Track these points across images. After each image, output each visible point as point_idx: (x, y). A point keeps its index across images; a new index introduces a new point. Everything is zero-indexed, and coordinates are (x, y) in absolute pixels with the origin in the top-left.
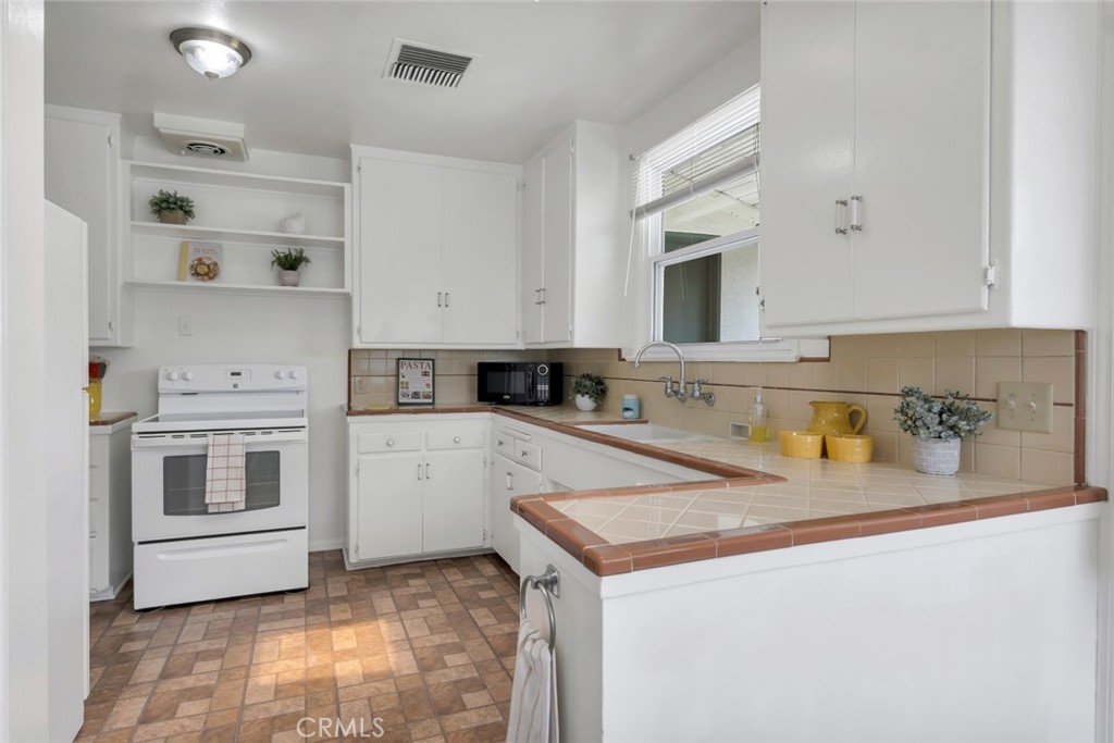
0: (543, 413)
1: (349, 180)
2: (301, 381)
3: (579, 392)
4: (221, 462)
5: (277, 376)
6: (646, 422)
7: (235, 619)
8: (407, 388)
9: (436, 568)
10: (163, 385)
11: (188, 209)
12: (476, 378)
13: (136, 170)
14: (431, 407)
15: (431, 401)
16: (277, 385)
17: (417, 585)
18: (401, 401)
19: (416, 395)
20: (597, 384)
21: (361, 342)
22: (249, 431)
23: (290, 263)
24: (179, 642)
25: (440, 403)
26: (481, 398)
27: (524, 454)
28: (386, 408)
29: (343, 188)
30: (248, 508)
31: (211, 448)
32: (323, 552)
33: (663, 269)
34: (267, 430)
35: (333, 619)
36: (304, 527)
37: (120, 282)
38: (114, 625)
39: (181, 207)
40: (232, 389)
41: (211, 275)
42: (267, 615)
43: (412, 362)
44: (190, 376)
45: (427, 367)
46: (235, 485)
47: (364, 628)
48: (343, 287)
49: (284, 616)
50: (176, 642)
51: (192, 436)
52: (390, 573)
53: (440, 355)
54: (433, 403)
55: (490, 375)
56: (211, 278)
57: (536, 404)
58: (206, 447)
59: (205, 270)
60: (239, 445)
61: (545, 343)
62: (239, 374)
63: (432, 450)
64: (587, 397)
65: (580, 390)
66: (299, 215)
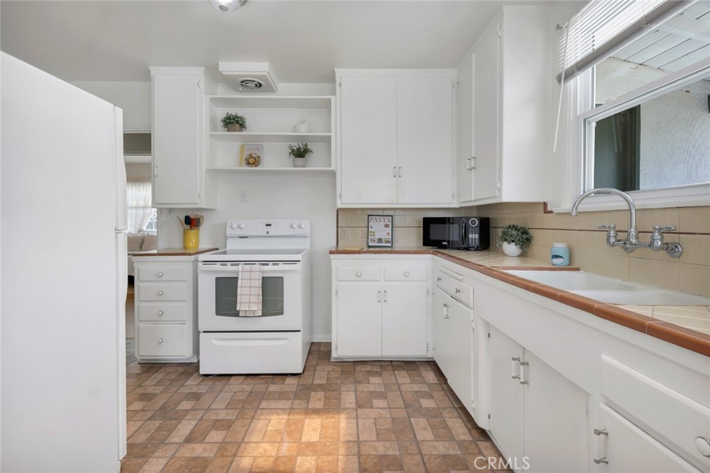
0: (474, 257)
1: (334, 94)
2: (307, 231)
3: (506, 240)
4: (246, 283)
5: (292, 227)
6: (578, 269)
7: (251, 392)
8: (374, 236)
9: (391, 368)
10: (229, 232)
11: (241, 122)
12: (422, 229)
13: (214, 101)
14: (390, 249)
15: (390, 245)
16: (291, 232)
17: (375, 383)
18: (370, 244)
19: (380, 240)
20: (523, 233)
21: (342, 204)
22: (265, 263)
23: (300, 153)
24: (211, 408)
25: (397, 247)
26: (425, 244)
27: (458, 291)
28: (357, 249)
29: (330, 99)
30: (264, 315)
31: (240, 273)
32: (321, 343)
33: (594, 125)
34: (276, 262)
35: (310, 407)
36: (299, 331)
37: (204, 169)
38: (186, 383)
39: (237, 122)
40: (266, 234)
41: (256, 164)
42: (271, 393)
43: (378, 218)
44: (242, 226)
45: (387, 221)
46: (254, 299)
47: (328, 420)
48: (330, 166)
49: (281, 396)
50: (209, 407)
51: (232, 265)
52: (358, 368)
53: (398, 213)
54: (391, 247)
55: (432, 227)
56: (256, 166)
57: (467, 249)
58: (238, 272)
59: (253, 161)
60: (258, 272)
61: (476, 200)
62: (270, 225)
63: (389, 281)
64: (513, 244)
65: (506, 238)
66: (304, 121)
